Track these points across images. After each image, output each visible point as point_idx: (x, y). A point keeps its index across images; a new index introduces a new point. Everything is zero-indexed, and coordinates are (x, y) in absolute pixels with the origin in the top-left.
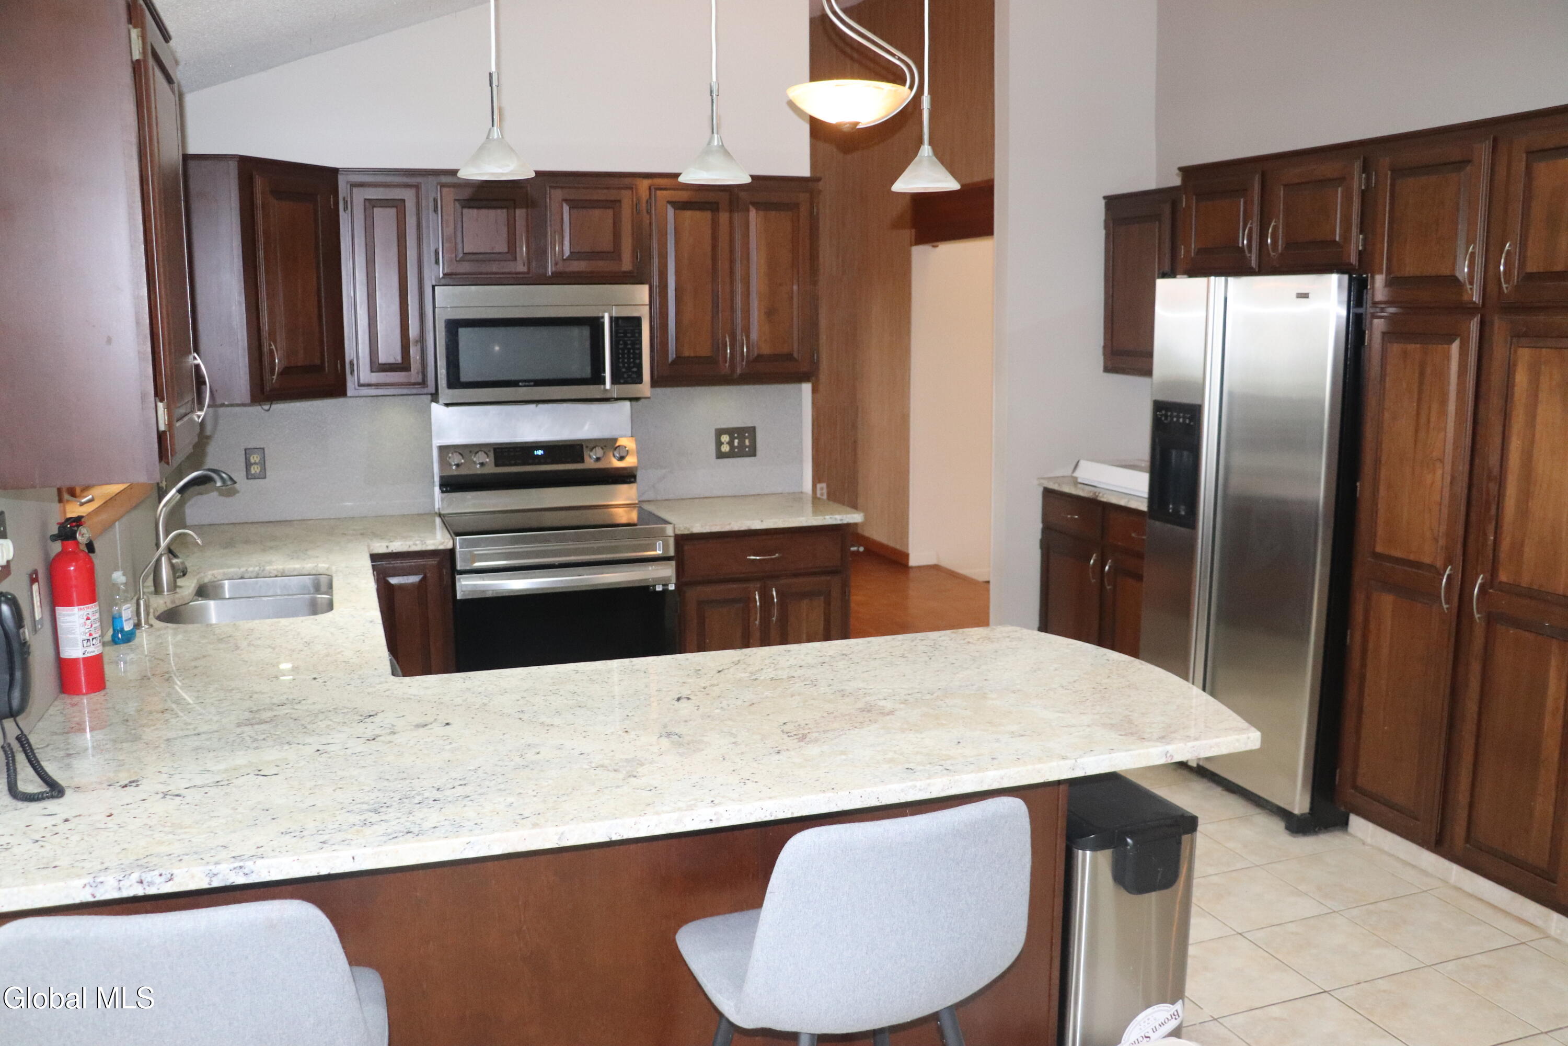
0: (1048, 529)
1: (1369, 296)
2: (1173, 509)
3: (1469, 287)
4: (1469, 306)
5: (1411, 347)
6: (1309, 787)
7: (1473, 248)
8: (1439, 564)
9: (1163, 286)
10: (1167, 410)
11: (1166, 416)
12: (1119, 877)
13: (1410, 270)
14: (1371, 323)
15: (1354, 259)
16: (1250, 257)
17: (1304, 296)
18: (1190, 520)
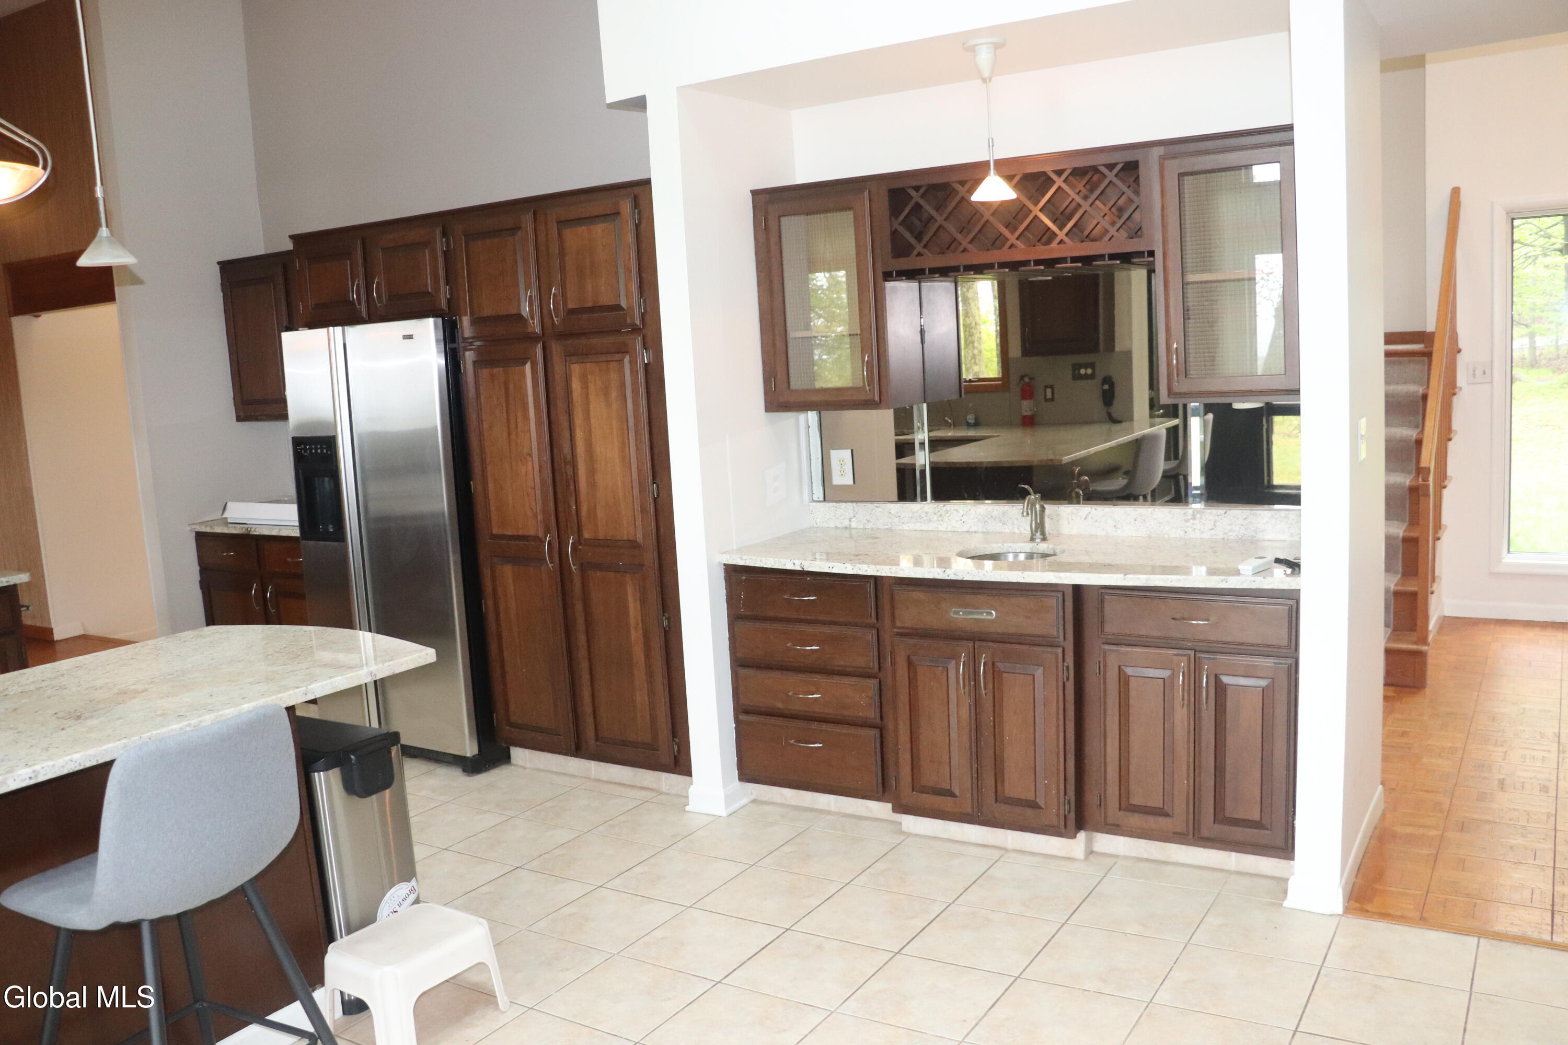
0: (206, 570)
1: (460, 334)
2: (322, 528)
3: (531, 322)
4: (533, 336)
5: (496, 370)
6: (475, 736)
7: (530, 292)
8: (541, 535)
9: (287, 337)
10: (305, 444)
11: (305, 449)
12: (350, 787)
13: (487, 311)
14: (464, 354)
15: (444, 306)
16: (361, 309)
17: (410, 337)
18: (339, 534)
